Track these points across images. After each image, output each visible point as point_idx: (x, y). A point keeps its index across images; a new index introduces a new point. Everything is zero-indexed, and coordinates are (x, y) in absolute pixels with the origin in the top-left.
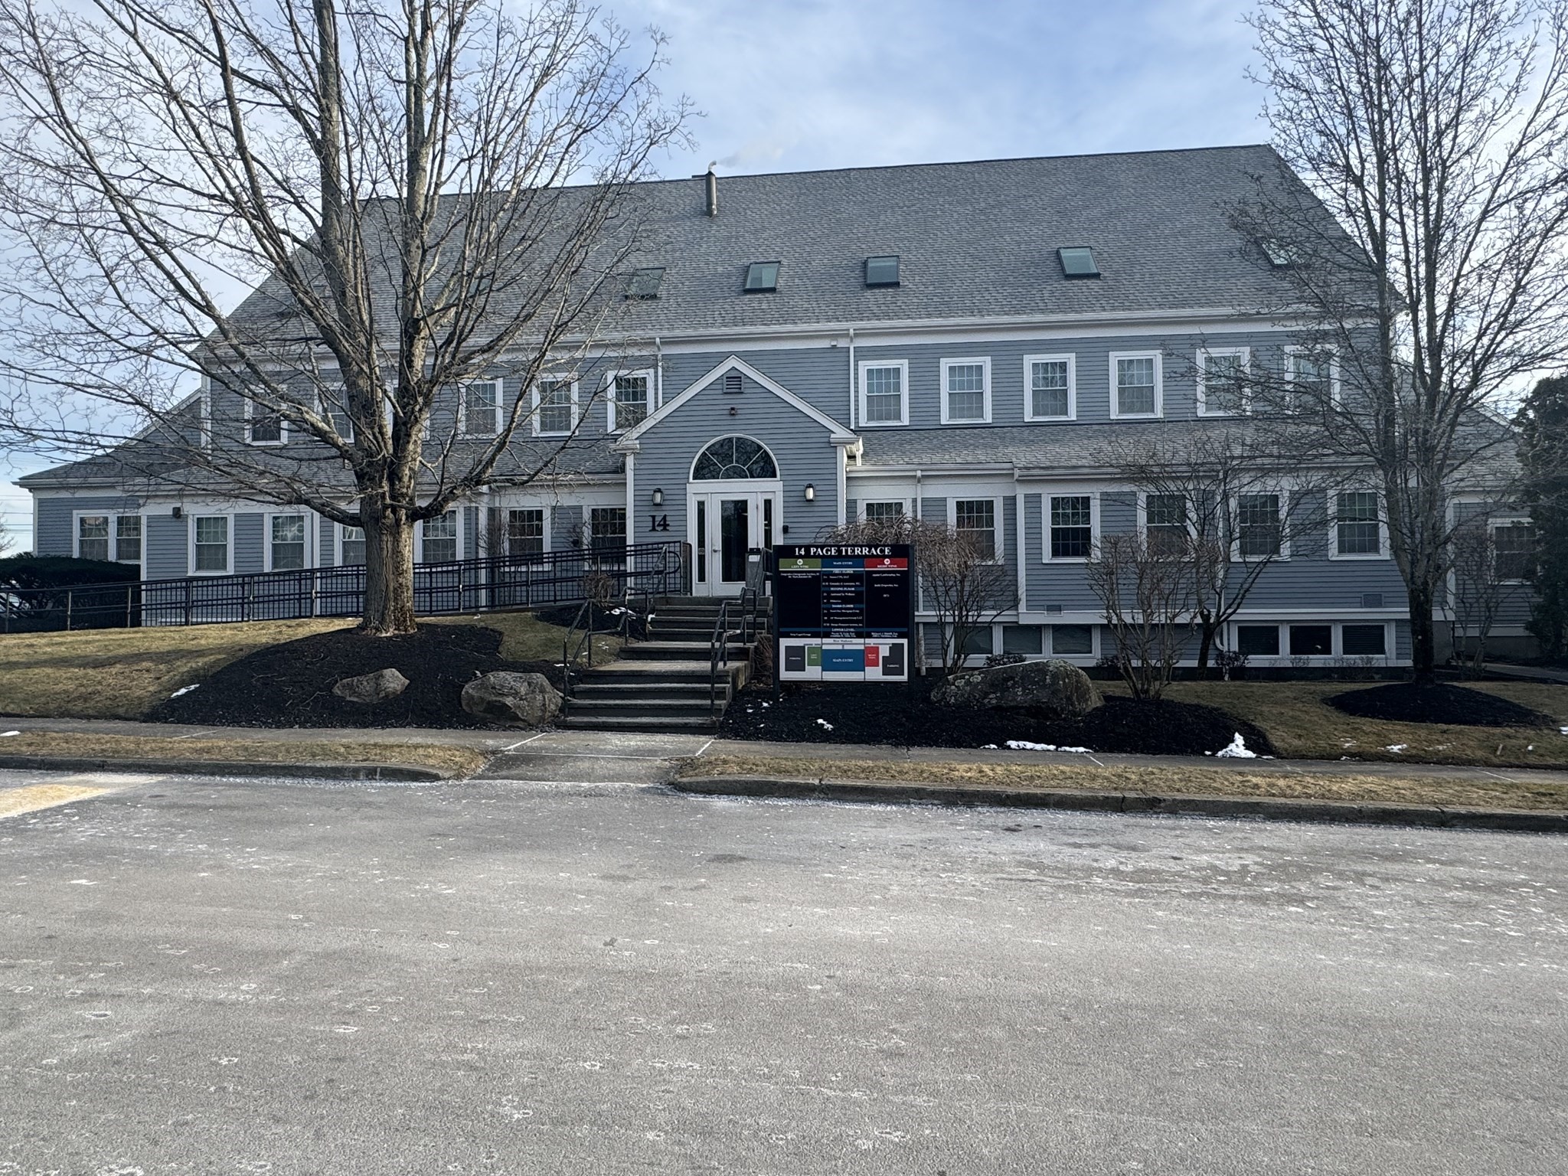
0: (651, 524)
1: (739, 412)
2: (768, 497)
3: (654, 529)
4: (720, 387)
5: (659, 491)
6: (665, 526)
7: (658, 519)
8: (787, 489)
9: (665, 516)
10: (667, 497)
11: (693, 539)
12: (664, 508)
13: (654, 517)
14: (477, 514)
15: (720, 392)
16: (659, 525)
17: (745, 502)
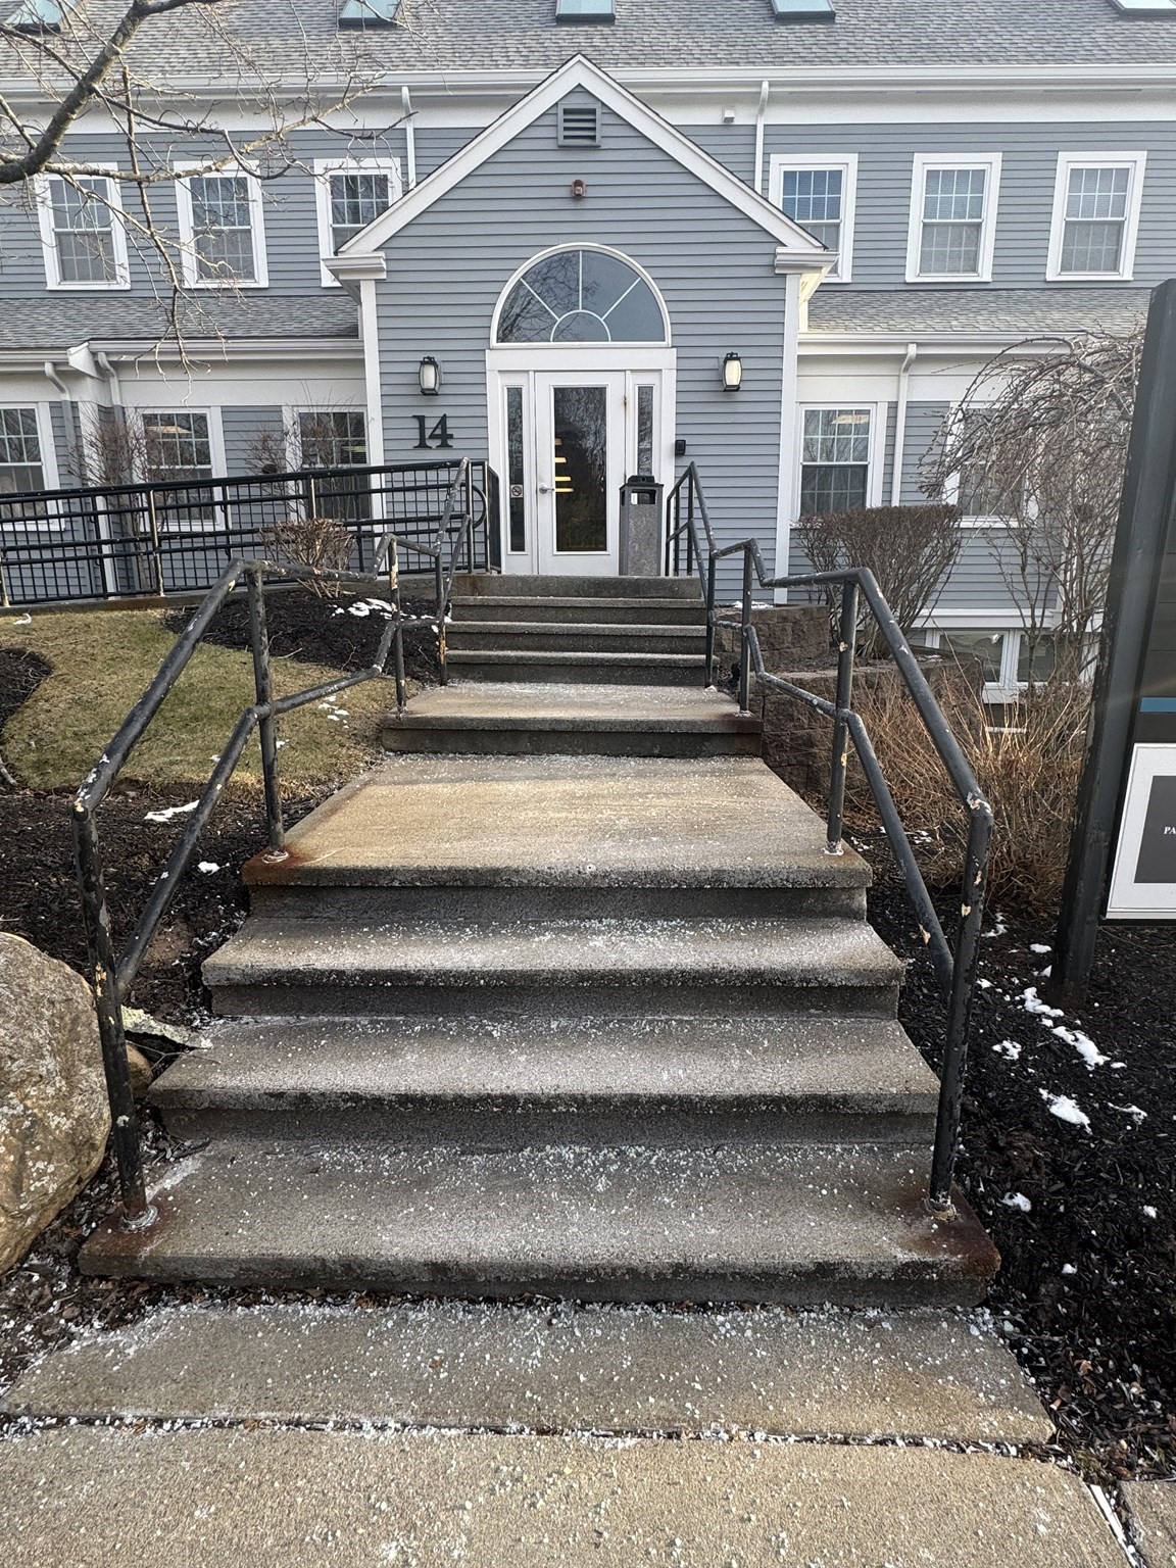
0: (416, 434)
1: (591, 192)
2: (646, 380)
3: (422, 445)
4: (551, 133)
5: (431, 362)
6: (444, 438)
7: (430, 424)
8: (686, 364)
9: (444, 418)
10: (446, 379)
11: (500, 465)
12: (440, 400)
13: (421, 419)
14: (76, 418)
15: (551, 145)
16: (432, 436)
17: (601, 391)
